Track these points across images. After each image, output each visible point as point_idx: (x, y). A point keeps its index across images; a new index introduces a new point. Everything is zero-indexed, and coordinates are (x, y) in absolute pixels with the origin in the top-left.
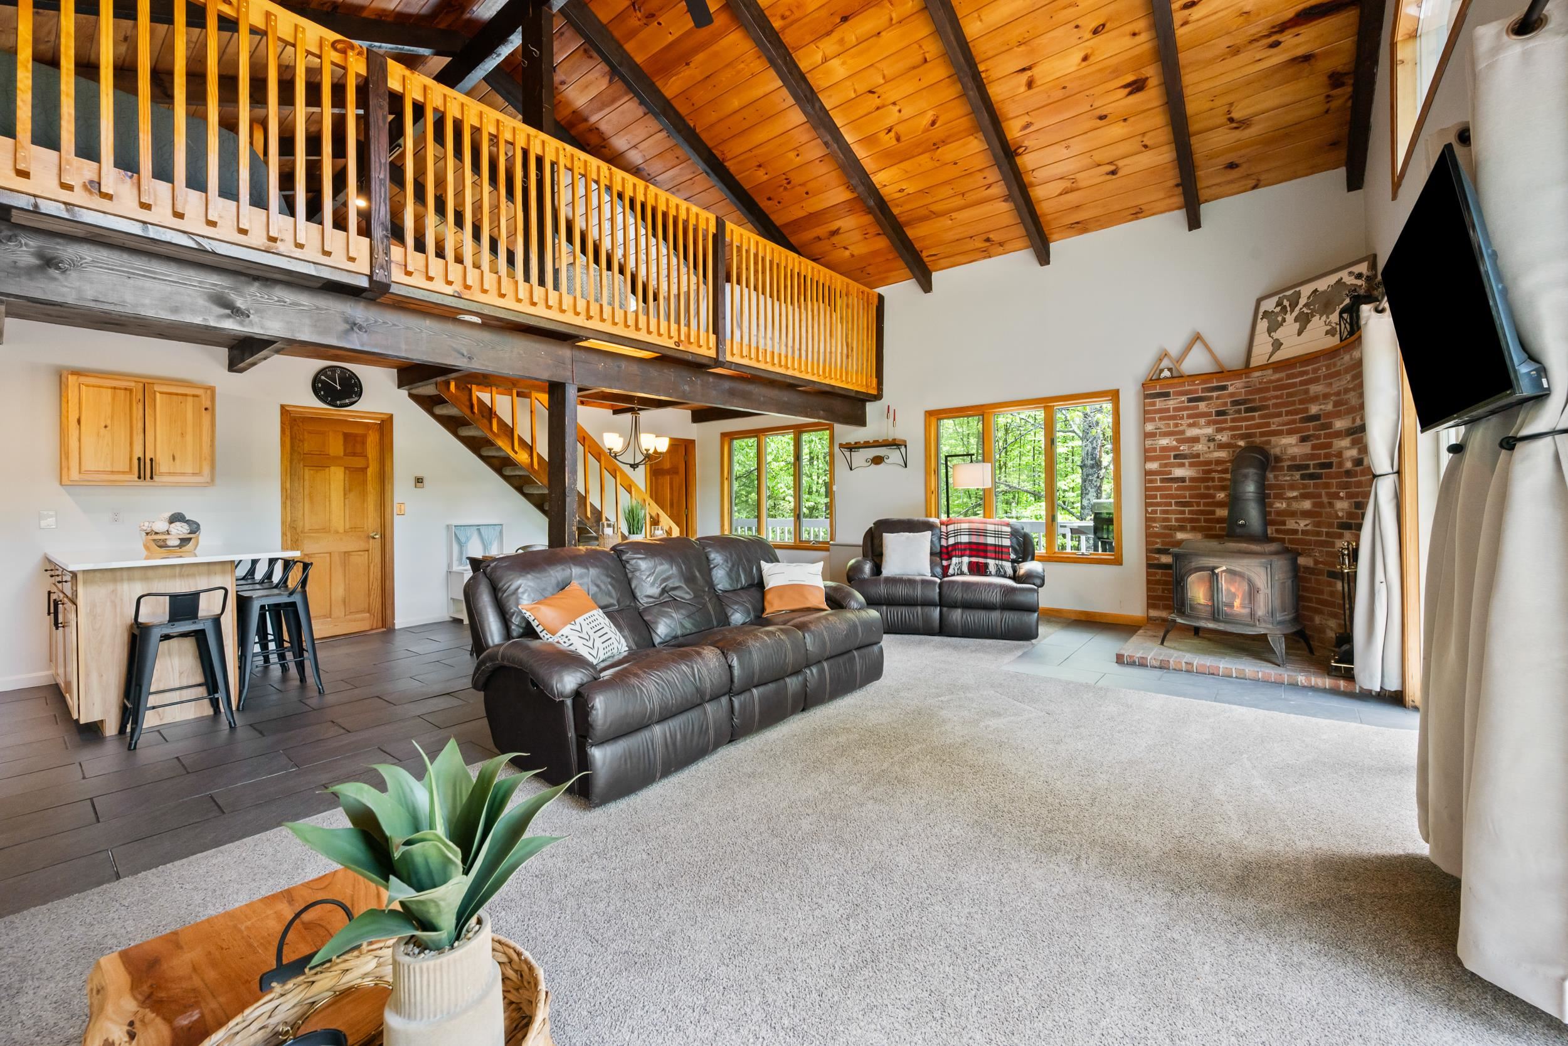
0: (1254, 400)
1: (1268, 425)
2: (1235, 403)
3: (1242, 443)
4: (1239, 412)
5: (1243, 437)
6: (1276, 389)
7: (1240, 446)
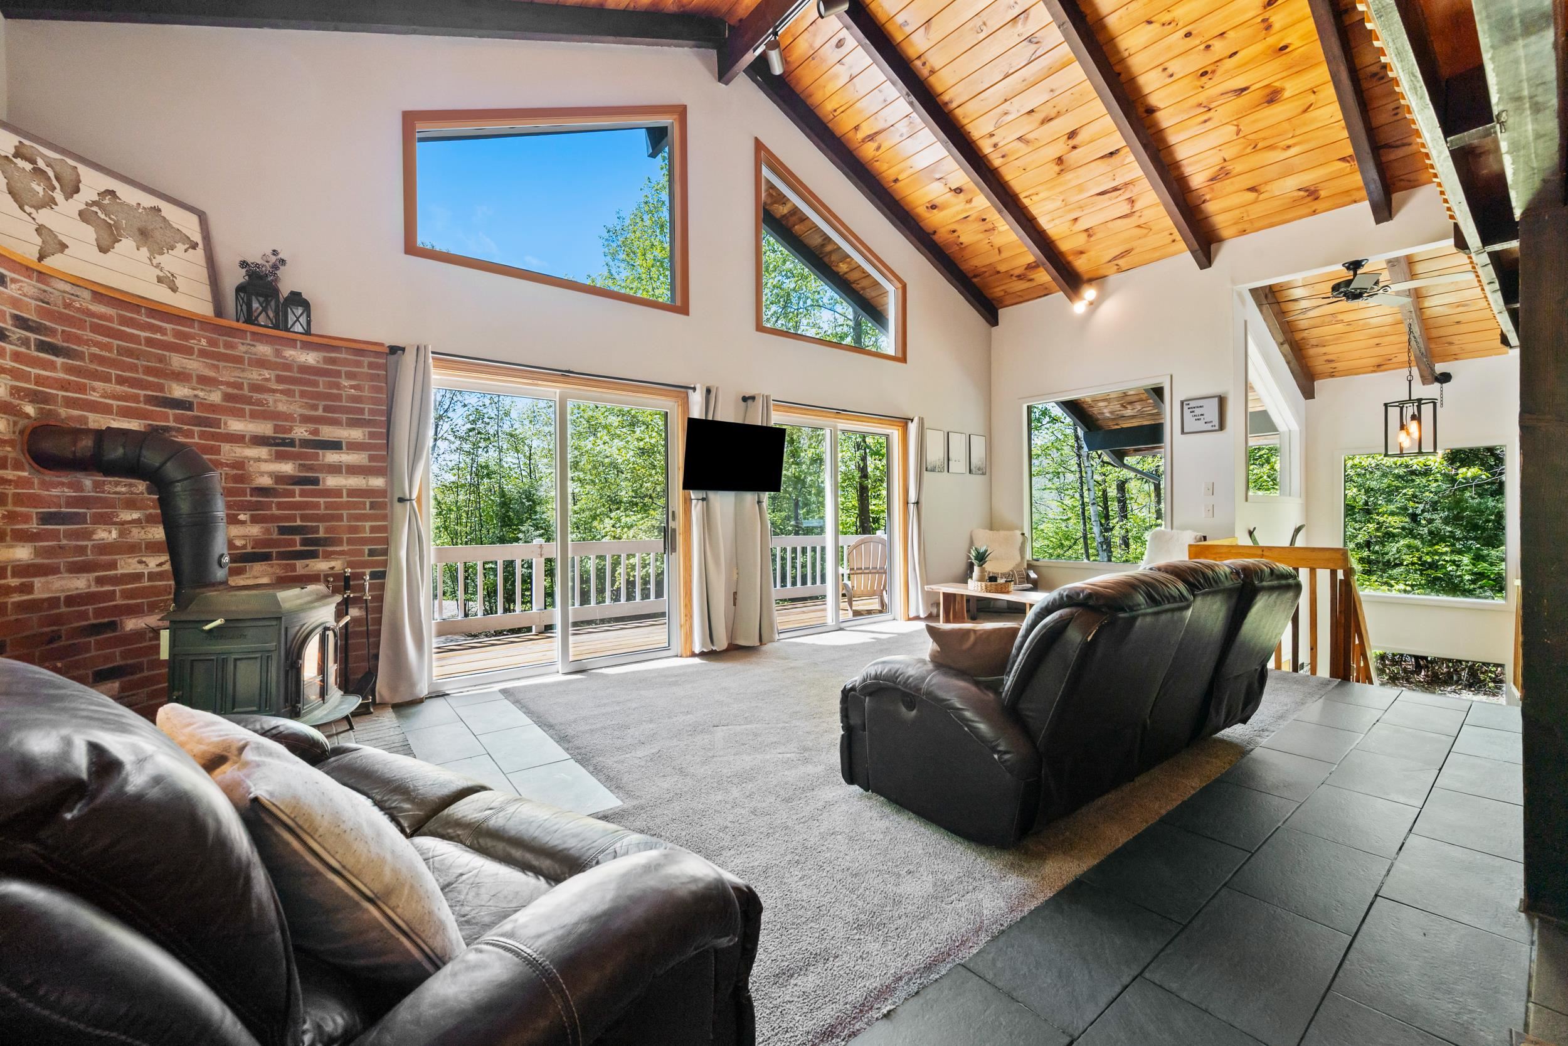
0: (52, 332)
1: (81, 389)
2: (21, 322)
3: (30, 409)
4: (25, 342)
5: (35, 397)
6: (96, 328)
7: (28, 416)
